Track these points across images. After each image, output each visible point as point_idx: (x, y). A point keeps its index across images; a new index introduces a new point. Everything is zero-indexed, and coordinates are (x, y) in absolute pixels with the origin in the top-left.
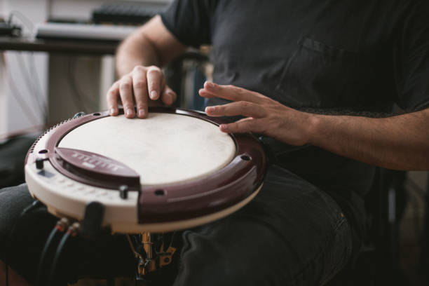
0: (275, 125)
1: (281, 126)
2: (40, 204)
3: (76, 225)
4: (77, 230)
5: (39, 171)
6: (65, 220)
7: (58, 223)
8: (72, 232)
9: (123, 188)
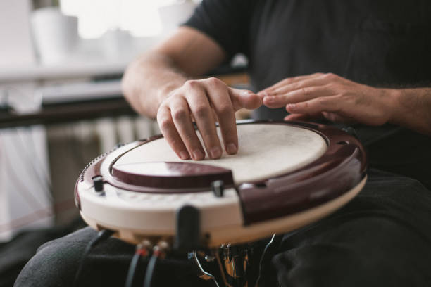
0: (351, 102)
1: (358, 102)
2: (109, 233)
3: (164, 244)
4: (164, 250)
5: (99, 193)
6: (147, 243)
7: (139, 246)
8: (160, 253)
9: (217, 184)
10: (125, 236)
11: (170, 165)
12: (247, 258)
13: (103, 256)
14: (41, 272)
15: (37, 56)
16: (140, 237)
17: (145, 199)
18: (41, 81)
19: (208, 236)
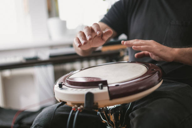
3: (82, 106)
5: (61, 88)
6: (76, 106)
7: (73, 107)
8: (80, 110)
9: (100, 85)
10: (69, 104)
11: (86, 78)
12: (120, 115)
13: (65, 113)
14: (42, 118)
15: (50, 37)
16: (74, 104)
17: (76, 90)
18: (52, 47)
19: (97, 103)
